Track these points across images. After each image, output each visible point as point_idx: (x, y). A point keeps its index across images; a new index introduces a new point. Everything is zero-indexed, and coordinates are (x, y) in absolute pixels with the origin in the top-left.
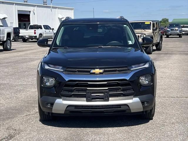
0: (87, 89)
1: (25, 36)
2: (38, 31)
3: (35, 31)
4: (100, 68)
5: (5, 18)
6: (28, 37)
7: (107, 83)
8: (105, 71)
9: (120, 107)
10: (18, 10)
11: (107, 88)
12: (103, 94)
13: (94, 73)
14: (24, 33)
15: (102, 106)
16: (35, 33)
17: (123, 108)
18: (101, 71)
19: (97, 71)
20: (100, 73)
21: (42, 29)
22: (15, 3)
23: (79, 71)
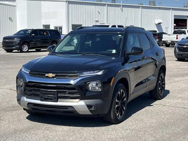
0: (40, 90)
1: (167, 41)
2: (181, 36)
3: (177, 36)
4: (53, 73)
5: (160, 23)
6: (170, 42)
7: (56, 86)
8: (56, 76)
9: (68, 109)
10: (174, 16)
11: (56, 91)
12: (52, 95)
13: (47, 77)
14: (167, 38)
15: (51, 106)
16: (177, 38)
17: (69, 109)
18: (54, 75)
19: (51, 75)
20: (53, 77)
21: (186, 34)
22: (172, 9)
23: (38, 74)
